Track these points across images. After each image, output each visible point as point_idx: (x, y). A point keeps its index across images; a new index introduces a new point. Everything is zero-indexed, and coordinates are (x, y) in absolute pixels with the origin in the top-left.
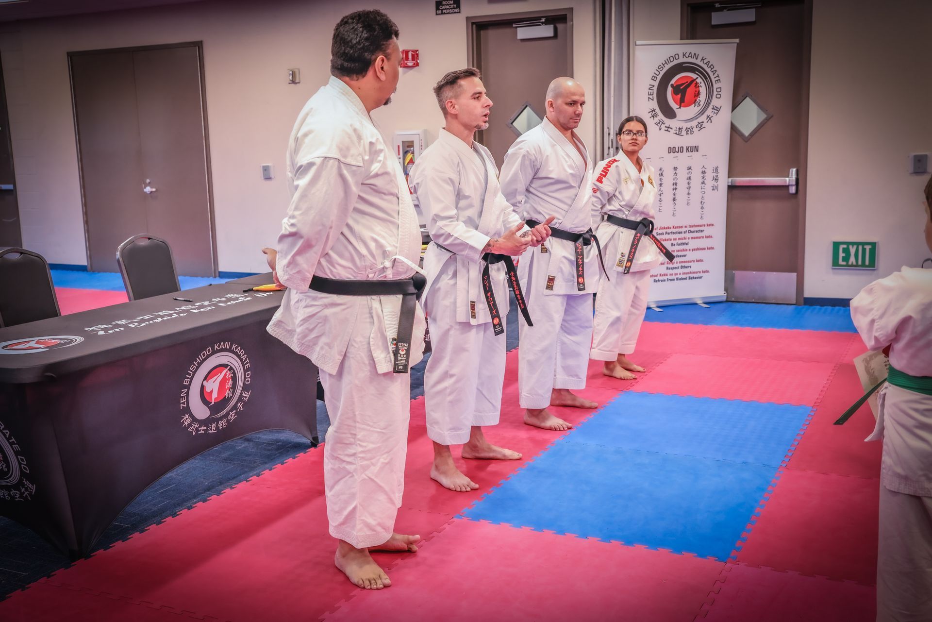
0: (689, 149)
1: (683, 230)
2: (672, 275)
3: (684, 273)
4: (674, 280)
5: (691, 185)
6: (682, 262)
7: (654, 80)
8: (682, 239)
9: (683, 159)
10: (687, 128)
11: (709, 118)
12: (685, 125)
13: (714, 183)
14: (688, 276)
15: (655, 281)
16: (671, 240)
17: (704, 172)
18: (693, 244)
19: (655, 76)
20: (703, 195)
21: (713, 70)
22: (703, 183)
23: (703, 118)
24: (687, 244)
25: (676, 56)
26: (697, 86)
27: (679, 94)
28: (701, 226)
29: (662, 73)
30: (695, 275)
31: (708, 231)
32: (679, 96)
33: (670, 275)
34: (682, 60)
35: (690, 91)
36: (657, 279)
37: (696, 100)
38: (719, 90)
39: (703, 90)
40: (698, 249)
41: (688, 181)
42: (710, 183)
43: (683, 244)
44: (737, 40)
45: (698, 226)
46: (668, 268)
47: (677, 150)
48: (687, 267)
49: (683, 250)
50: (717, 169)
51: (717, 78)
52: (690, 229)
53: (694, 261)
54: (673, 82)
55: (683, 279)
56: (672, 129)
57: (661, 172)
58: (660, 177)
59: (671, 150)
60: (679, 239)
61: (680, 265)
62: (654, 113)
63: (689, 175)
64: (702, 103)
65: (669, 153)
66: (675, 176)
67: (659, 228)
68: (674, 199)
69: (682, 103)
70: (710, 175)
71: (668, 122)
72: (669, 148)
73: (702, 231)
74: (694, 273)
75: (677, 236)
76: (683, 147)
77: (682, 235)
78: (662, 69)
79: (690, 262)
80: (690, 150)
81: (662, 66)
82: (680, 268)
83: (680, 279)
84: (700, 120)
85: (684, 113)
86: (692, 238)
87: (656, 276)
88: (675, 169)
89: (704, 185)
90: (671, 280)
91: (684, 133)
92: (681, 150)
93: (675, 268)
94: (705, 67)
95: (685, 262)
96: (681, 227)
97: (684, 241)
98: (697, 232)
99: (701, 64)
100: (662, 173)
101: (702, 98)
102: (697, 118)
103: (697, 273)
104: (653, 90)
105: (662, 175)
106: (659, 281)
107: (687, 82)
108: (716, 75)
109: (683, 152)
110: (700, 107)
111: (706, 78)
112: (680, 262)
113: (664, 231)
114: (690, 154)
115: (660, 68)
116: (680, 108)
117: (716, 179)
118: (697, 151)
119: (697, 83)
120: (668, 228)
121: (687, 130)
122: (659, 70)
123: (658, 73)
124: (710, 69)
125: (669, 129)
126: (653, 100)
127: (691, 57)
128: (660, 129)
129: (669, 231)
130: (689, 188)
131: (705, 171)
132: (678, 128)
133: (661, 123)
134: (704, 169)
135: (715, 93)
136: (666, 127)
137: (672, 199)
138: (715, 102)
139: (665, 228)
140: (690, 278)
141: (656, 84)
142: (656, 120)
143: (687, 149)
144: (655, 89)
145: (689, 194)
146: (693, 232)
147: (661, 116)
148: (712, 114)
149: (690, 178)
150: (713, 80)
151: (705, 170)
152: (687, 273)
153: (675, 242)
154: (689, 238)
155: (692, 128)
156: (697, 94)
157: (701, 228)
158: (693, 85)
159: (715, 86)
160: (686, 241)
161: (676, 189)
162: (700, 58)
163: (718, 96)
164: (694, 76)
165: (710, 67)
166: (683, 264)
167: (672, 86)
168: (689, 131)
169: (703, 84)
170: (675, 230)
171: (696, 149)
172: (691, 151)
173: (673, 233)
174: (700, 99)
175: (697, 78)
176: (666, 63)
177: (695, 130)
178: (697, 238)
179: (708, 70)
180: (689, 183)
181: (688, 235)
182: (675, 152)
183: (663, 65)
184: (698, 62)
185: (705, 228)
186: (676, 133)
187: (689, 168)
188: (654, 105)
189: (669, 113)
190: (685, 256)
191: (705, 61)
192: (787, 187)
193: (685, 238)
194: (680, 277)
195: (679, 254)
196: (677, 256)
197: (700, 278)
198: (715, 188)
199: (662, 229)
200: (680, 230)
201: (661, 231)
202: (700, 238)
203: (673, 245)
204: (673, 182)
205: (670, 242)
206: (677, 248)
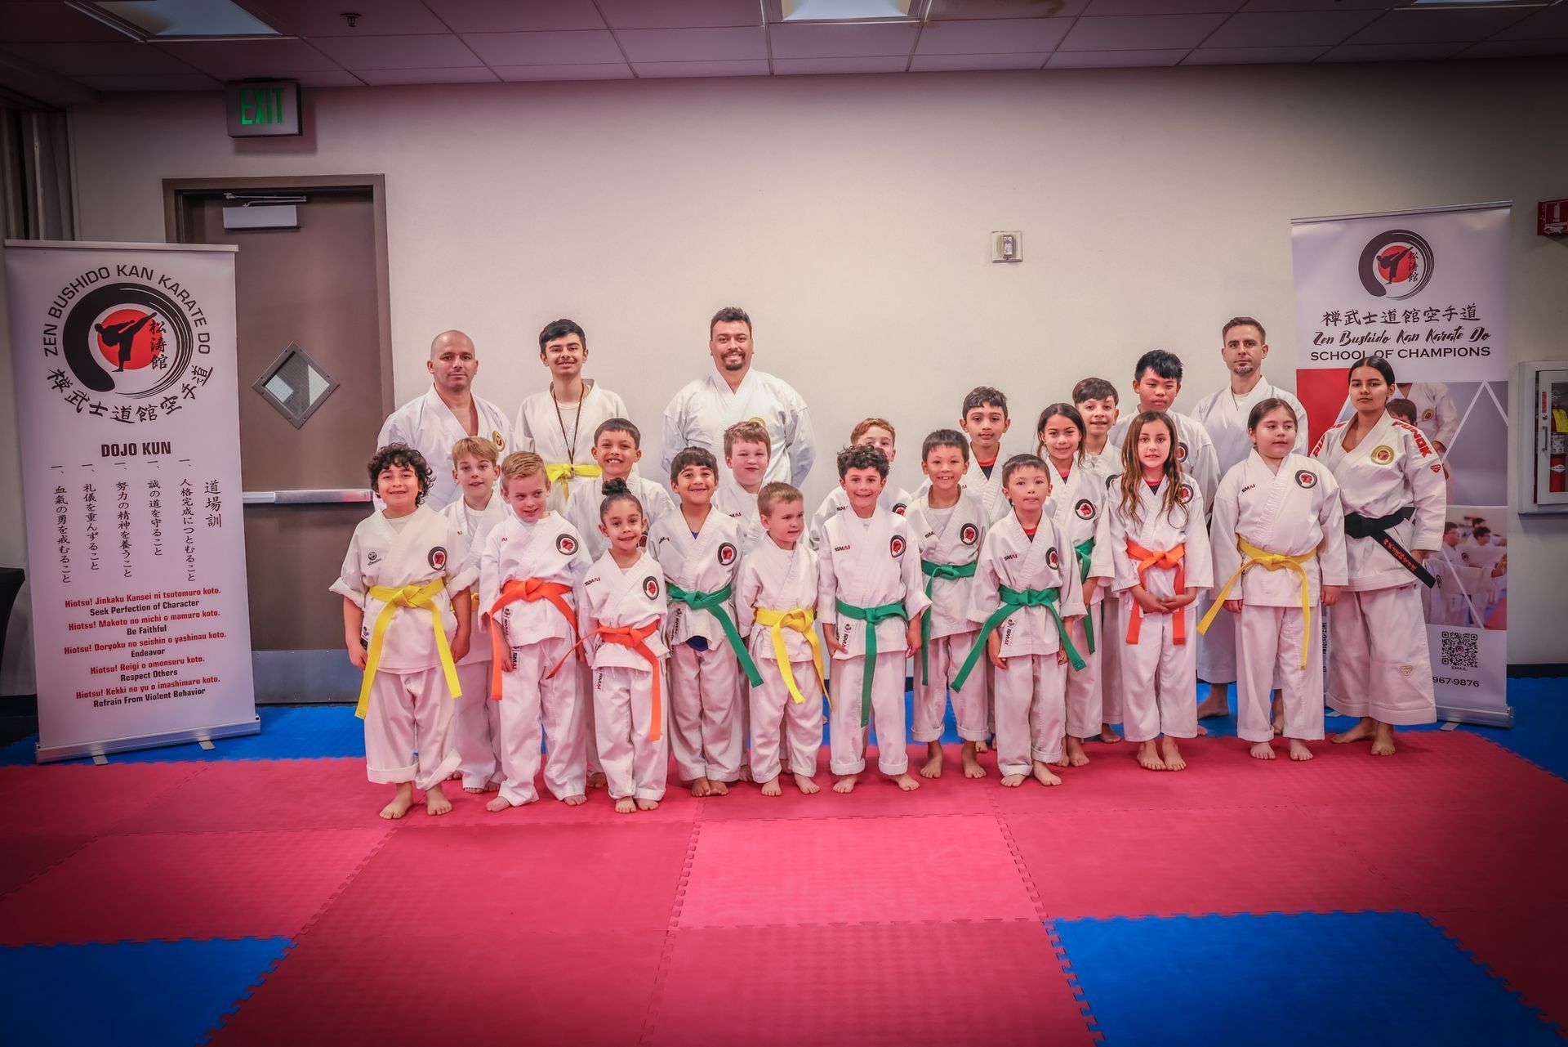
0: (150, 448)
1: (152, 602)
2: (135, 689)
3: (163, 686)
4: (140, 699)
5: (161, 516)
6: (156, 664)
7: (54, 315)
8: (151, 620)
9: (138, 469)
10: (140, 408)
11: (188, 390)
12: (135, 404)
13: (212, 509)
14: (171, 690)
15: (96, 704)
16: (125, 622)
17: (186, 492)
18: (176, 629)
19: (57, 307)
20: (190, 536)
21: (186, 301)
22: (187, 512)
23: (175, 390)
24: (164, 629)
25: (101, 273)
26: (154, 329)
27: (116, 344)
28: (191, 593)
29: (72, 303)
30: (188, 688)
31: (206, 603)
32: (117, 347)
33: (131, 690)
34: (115, 279)
35: (141, 339)
36: (100, 699)
37: (155, 357)
38: (204, 338)
39: (169, 337)
40: (188, 638)
41: (153, 509)
42: (201, 511)
43: (154, 629)
44: (236, 248)
45: (186, 594)
46: (123, 678)
47: (122, 449)
48: (167, 673)
49: (156, 641)
50: (214, 484)
51: (199, 316)
52: (167, 600)
53: (182, 662)
54: (99, 320)
55: (161, 697)
56: (106, 409)
57: (89, 492)
58: (88, 503)
59: (108, 450)
60: (144, 620)
61: (151, 670)
62: (60, 378)
63: (154, 498)
64: (169, 362)
65: (104, 455)
66: (122, 501)
67: (95, 601)
68: (125, 545)
69: (124, 360)
70: (200, 498)
71: (96, 397)
72: (103, 446)
73: (193, 604)
74: (185, 683)
75: (140, 615)
76: (135, 445)
77: (152, 613)
78: (71, 294)
79: (175, 662)
80: (151, 451)
81: (71, 289)
82: (152, 675)
83: (155, 698)
84: (169, 393)
86: (173, 617)
87: (98, 694)
88: (122, 486)
89: (189, 516)
90: (134, 700)
91: (134, 417)
92: (131, 449)
93: (141, 677)
94: (170, 294)
95: (162, 664)
96: (147, 597)
97: (155, 624)
98: (183, 605)
99: (161, 288)
100: (91, 495)
101: (170, 350)
102: (161, 390)
103: (190, 683)
104: (55, 335)
105: (91, 497)
106: (105, 703)
107: (133, 321)
108: (195, 310)
109: (135, 453)
110: (165, 370)
111: (173, 315)
112: (151, 665)
113: (109, 606)
114: (153, 457)
115: (67, 292)
116: (121, 370)
117: (215, 504)
118: (169, 452)
119: (154, 324)
120: (116, 600)
121: (141, 412)
122: (65, 297)
123: (62, 302)
124: (181, 298)
125: (100, 411)
126: (56, 354)
127: (137, 274)
128: (79, 410)
129: (118, 605)
130: (157, 522)
131: (188, 490)
132: (120, 407)
133: (79, 398)
134: (185, 486)
135: (196, 343)
136: (92, 406)
137: (121, 543)
138: (198, 360)
139: (109, 601)
140: (176, 694)
141: (61, 323)
142: (68, 392)
143: (145, 449)
144: (59, 333)
145: (157, 533)
146: (174, 606)
147: (78, 385)
148: (193, 383)
149: (156, 503)
150: (191, 320)
151: (189, 487)
152: (169, 686)
153: (135, 627)
154: (166, 618)
155: (152, 408)
156: (157, 345)
157: (192, 599)
158: (147, 326)
159: (195, 331)
160: (161, 624)
161: (127, 524)
162: (155, 278)
163: (204, 349)
164: (146, 310)
165: (181, 294)
166: (159, 669)
167: (99, 327)
168: (146, 413)
169: (167, 327)
170: (131, 604)
171: (166, 448)
172: (154, 453)
173: (130, 609)
174: (165, 354)
175: (155, 314)
176: (80, 283)
177: (158, 411)
178: (184, 616)
179: (178, 301)
180: (155, 513)
181: (162, 612)
182: (118, 455)
183: (74, 287)
184: (153, 284)
185: (202, 598)
186: (117, 419)
187: (154, 484)
188: (60, 363)
189: (98, 380)
190: (161, 652)
191: (168, 283)
193: (157, 619)
194: (153, 693)
195: (147, 648)
196: (143, 654)
197: (201, 692)
198: (214, 522)
199: (104, 601)
200: (144, 603)
201: (101, 607)
202: (191, 616)
203: (130, 632)
204: (118, 511)
205: (124, 628)
206: (138, 638)
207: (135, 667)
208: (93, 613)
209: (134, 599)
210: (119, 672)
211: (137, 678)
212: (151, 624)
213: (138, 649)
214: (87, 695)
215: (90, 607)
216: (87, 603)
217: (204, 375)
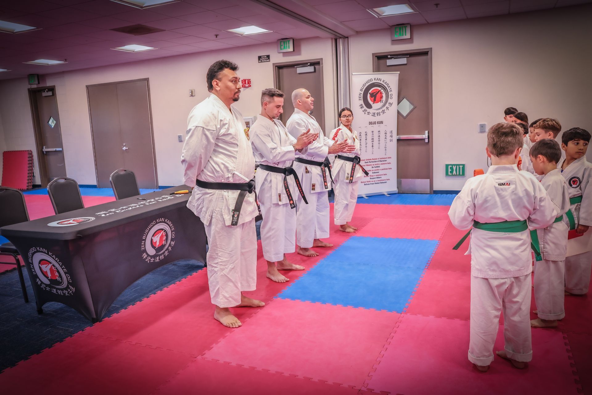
1: (377, 160)
2: (373, 181)
3: (378, 181)
4: (374, 184)
5: (380, 139)
9: (376, 127)
11: (387, 108)
12: (376, 112)
13: (390, 138)
14: (380, 182)
15: (365, 184)
17: (386, 133)
20: (386, 144)
21: (388, 86)
22: (386, 138)
23: (385, 108)
25: (371, 80)
26: (381, 93)
27: (373, 97)
28: (385, 158)
29: (365, 88)
30: (383, 181)
34: (374, 81)
35: (378, 96)
36: (366, 183)
37: (381, 100)
38: (391, 95)
39: (384, 95)
40: (384, 169)
42: (389, 138)
43: (377, 167)
44: (399, 72)
45: (384, 158)
46: (370, 178)
47: (373, 123)
48: (379, 178)
49: (378, 170)
50: (392, 131)
51: (390, 90)
52: (380, 160)
53: (383, 175)
54: (370, 91)
55: (378, 183)
57: (366, 133)
59: (371, 123)
60: (375, 165)
61: (376, 177)
62: (362, 106)
64: (384, 101)
65: (369, 124)
66: (372, 135)
68: (373, 146)
69: (374, 101)
70: (388, 135)
71: (368, 110)
72: (369, 122)
73: (386, 161)
74: (383, 180)
75: (375, 163)
77: (377, 163)
79: (381, 175)
83: (376, 183)
84: (383, 109)
85: (376, 106)
86: (381, 164)
88: (373, 132)
90: (372, 184)
91: (376, 115)
92: (375, 123)
94: (385, 84)
95: (378, 175)
96: (376, 159)
97: (378, 166)
99: (383, 83)
101: (384, 99)
103: (384, 180)
105: (366, 135)
106: (367, 184)
107: (377, 92)
108: (390, 88)
110: (383, 103)
111: (385, 90)
112: (376, 175)
113: (368, 161)
114: (379, 125)
115: (364, 85)
116: (374, 103)
117: (391, 136)
118: (382, 123)
119: (381, 92)
120: (370, 159)
123: (363, 88)
125: (369, 114)
126: (361, 100)
127: (378, 80)
128: (365, 114)
129: (370, 161)
130: (379, 141)
132: (373, 113)
133: (365, 111)
134: (386, 132)
135: (390, 96)
136: (367, 112)
138: (390, 101)
140: (381, 183)
141: (362, 92)
142: (363, 109)
143: (378, 123)
144: (362, 95)
145: (379, 143)
146: (382, 161)
147: (365, 108)
148: (388, 106)
149: (379, 136)
150: (389, 91)
153: (373, 166)
156: (382, 97)
157: (385, 159)
158: (380, 92)
159: (390, 93)
160: (379, 166)
161: (373, 141)
162: (382, 81)
163: (391, 98)
164: (380, 89)
165: (387, 84)
166: (378, 176)
167: (370, 93)
168: (378, 114)
169: (384, 93)
170: (373, 161)
171: (382, 122)
173: (373, 162)
175: (381, 90)
176: (367, 83)
177: (381, 113)
178: (384, 164)
179: (386, 86)
181: (379, 163)
184: (381, 82)
185: (387, 159)
186: (372, 115)
187: (379, 132)
188: (362, 102)
189: (369, 106)
190: (378, 172)
191: (385, 82)
192: (424, 139)
193: (378, 164)
194: (376, 182)
195: (376, 171)
196: (375, 173)
197: (386, 182)
198: (391, 141)
199: (368, 160)
200: (376, 160)
201: (367, 161)
202: (385, 164)
203: (372, 167)
204: (371, 138)
205: (371, 166)
206: (374, 169)
207: (373, 176)
208: (366, 163)
209: (374, 159)
210: (370, 177)
211: (373, 178)
212: (377, 166)
213: (374, 172)
214: (363, 182)
215: (364, 161)
216: (364, 160)
217: (391, 104)
